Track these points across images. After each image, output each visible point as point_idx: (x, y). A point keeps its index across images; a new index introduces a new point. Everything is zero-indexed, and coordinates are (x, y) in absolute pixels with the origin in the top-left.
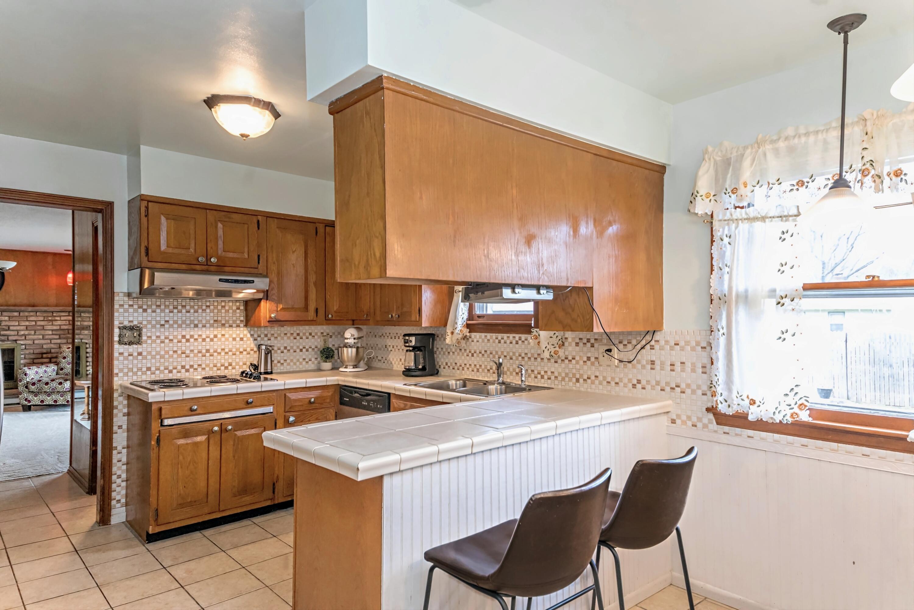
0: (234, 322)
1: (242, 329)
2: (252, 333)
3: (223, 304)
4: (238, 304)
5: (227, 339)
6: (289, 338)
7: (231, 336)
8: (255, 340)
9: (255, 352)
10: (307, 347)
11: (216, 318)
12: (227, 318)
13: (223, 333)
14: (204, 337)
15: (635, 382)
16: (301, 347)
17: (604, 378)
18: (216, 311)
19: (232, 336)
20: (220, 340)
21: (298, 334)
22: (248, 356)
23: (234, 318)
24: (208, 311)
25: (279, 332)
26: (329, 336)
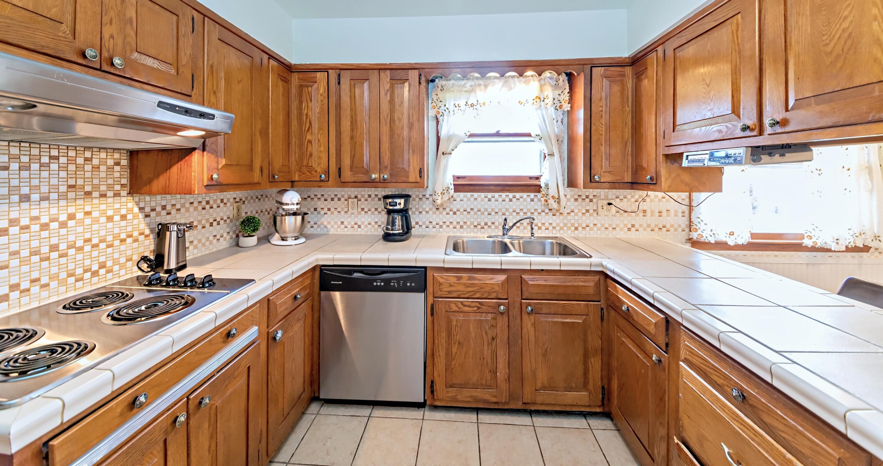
0: (110, 187)
1: (124, 199)
2: (142, 205)
3: (88, 154)
4: (117, 156)
5: (96, 221)
6: (196, 209)
7: (103, 213)
8: (147, 216)
9: (146, 236)
10: (218, 219)
11: (72, 182)
12: (96, 181)
13: (88, 208)
14: (45, 219)
15: (630, 226)
16: (211, 220)
17: (602, 225)
18: (72, 167)
19: (106, 213)
20: (81, 223)
21: (208, 203)
22: (136, 245)
23: (110, 181)
24: (54, 166)
25: (183, 201)
26: (242, 201)
